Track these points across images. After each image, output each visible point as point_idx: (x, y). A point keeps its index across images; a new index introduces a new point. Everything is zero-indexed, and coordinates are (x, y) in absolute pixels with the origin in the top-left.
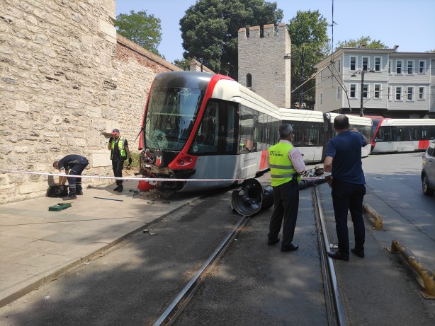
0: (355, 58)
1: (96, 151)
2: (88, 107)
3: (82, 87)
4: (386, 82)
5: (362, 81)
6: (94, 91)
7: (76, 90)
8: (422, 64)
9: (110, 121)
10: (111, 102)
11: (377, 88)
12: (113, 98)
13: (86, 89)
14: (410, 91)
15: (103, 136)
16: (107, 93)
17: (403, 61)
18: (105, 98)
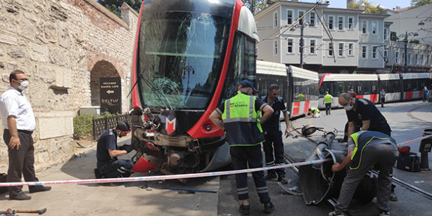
0: (291, 12)
1: (44, 114)
2: (30, 44)
3: (21, 12)
4: (320, 37)
5: (302, 35)
6: (38, 21)
7: (12, 15)
8: (351, 20)
9: (61, 68)
10: (61, 39)
11: (313, 44)
12: (63, 34)
13: (27, 15)
14: (341, 47)
15: (51, 90)
16: (55, 25)
17: (334, 17)
18: (53, 32)
